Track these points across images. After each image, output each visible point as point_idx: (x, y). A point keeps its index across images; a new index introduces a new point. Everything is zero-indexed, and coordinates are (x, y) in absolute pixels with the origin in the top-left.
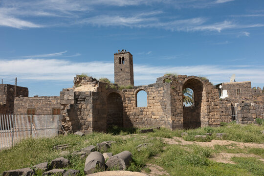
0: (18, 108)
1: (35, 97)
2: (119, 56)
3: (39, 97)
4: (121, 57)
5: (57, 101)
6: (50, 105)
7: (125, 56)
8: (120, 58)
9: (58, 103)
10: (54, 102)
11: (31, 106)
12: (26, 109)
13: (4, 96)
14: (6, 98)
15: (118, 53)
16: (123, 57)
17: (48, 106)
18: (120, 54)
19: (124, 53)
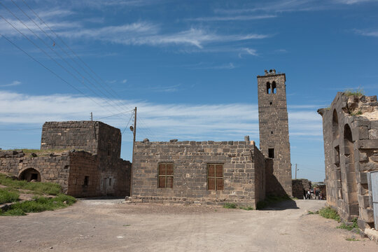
0: (141, 161)
1: (172, 141)
2: (267, 80)
3: (181, 143)
4: (271, 82)
5: (214, 151)
6: (201, 157)
7: (277, 80)
8: (268, 84)
9: (217, 154)
10: (209, 151)
11: (166, 157)
12: (157, 164)
13: (94, 140)
14: (97, 144)
15: (265, 74)
16: (274, 83)
17: (198, 159)
18: (269, 76)
19: (276, 75)
